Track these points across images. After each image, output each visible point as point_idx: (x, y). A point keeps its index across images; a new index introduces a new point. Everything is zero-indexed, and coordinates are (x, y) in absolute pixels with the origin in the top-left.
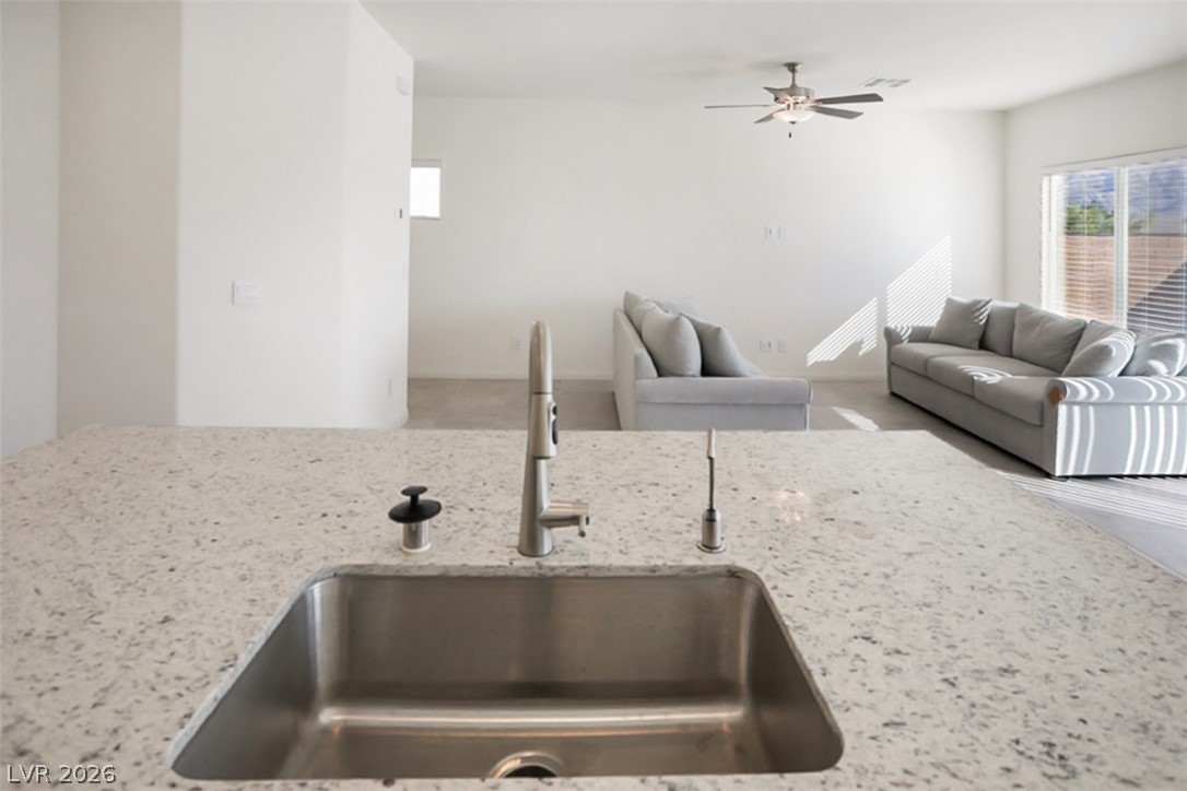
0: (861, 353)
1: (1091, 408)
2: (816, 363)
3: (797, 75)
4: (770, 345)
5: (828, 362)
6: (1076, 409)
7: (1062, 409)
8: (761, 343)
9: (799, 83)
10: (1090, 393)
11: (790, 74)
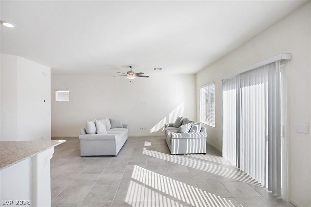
0: (163, 130)
1: (178, 140)
2: (153, 132)
3: (132, 69)
4: (142, 128)
5: (156, 132)
6: (175, 140)
7: (172, 140)
8: (140, 128)
9: (132, 70)
10: (176, 136)
11: (130, 68)
